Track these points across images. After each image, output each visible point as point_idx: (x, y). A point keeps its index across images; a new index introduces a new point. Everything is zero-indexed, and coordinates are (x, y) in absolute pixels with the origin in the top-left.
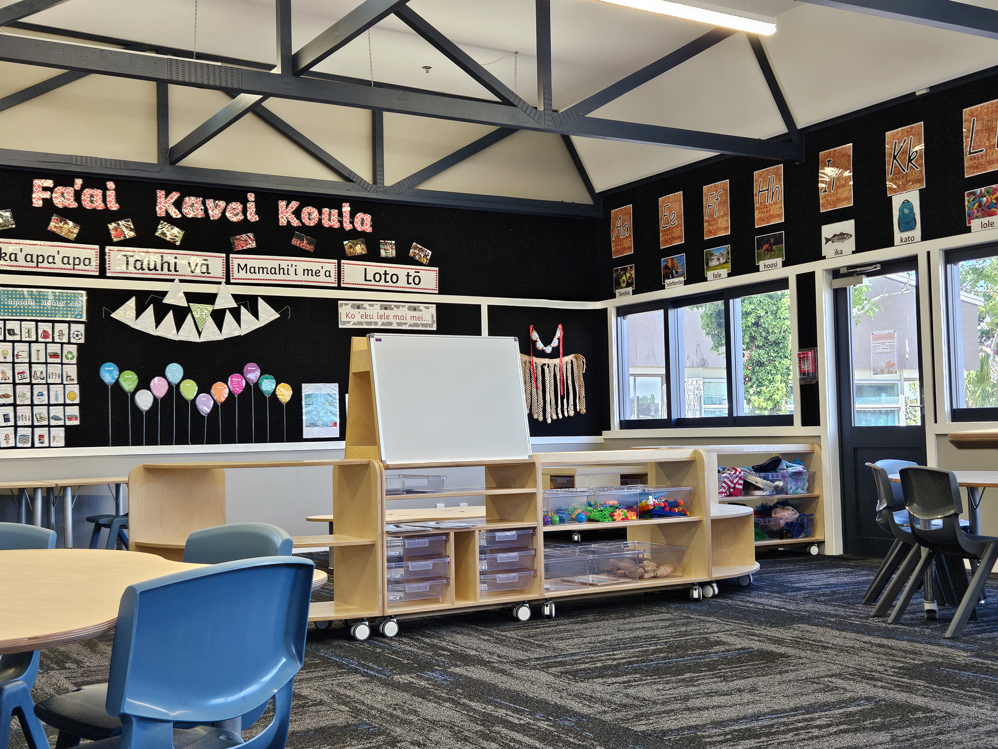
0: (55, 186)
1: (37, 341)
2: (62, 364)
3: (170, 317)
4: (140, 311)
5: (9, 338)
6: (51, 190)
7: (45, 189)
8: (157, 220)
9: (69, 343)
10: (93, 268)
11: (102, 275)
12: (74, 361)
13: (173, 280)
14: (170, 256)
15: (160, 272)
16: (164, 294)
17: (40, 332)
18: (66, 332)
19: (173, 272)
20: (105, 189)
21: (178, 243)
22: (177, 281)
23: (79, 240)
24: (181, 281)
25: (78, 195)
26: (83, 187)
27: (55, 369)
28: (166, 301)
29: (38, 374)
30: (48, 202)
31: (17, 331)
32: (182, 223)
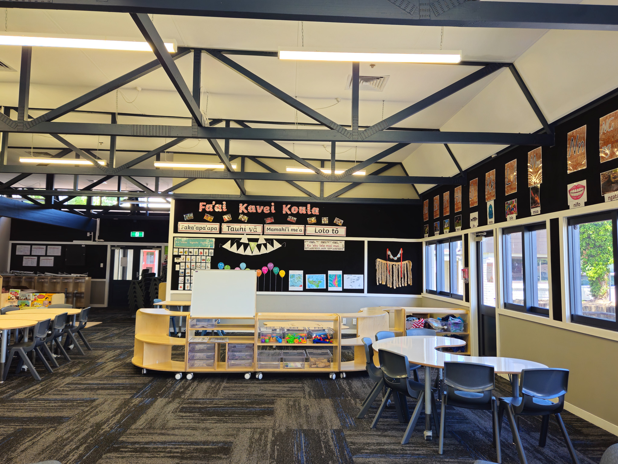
0: (206, 204)
1: (198, 255)
2: (206, 263)
3: (242, 247)
4: (232, 245)
5: (190, 254)
6: (205, 206)
7: (203, 205)
8: (239, 214)
9: (208, 256)
10: (217, 231)
11: (220, 233)
12: (210, 262)
13: (244, 234)
14: (243, 226)
15: (239, 231)
16: (240, 239)
17: (199, 252)
18: (208, 252)
19: (244, 231)
20: (222, 204)
21: (246, 222)
22: (245, 235)
23: (214, 221)
24: (246, 234)
25: (214, 207)
26: (216, 204)
27: (203, 264)
28: (241, 241)
29: (198, 266)
30: (204, 210)
31: (192, 252)
32: (248, 214)
